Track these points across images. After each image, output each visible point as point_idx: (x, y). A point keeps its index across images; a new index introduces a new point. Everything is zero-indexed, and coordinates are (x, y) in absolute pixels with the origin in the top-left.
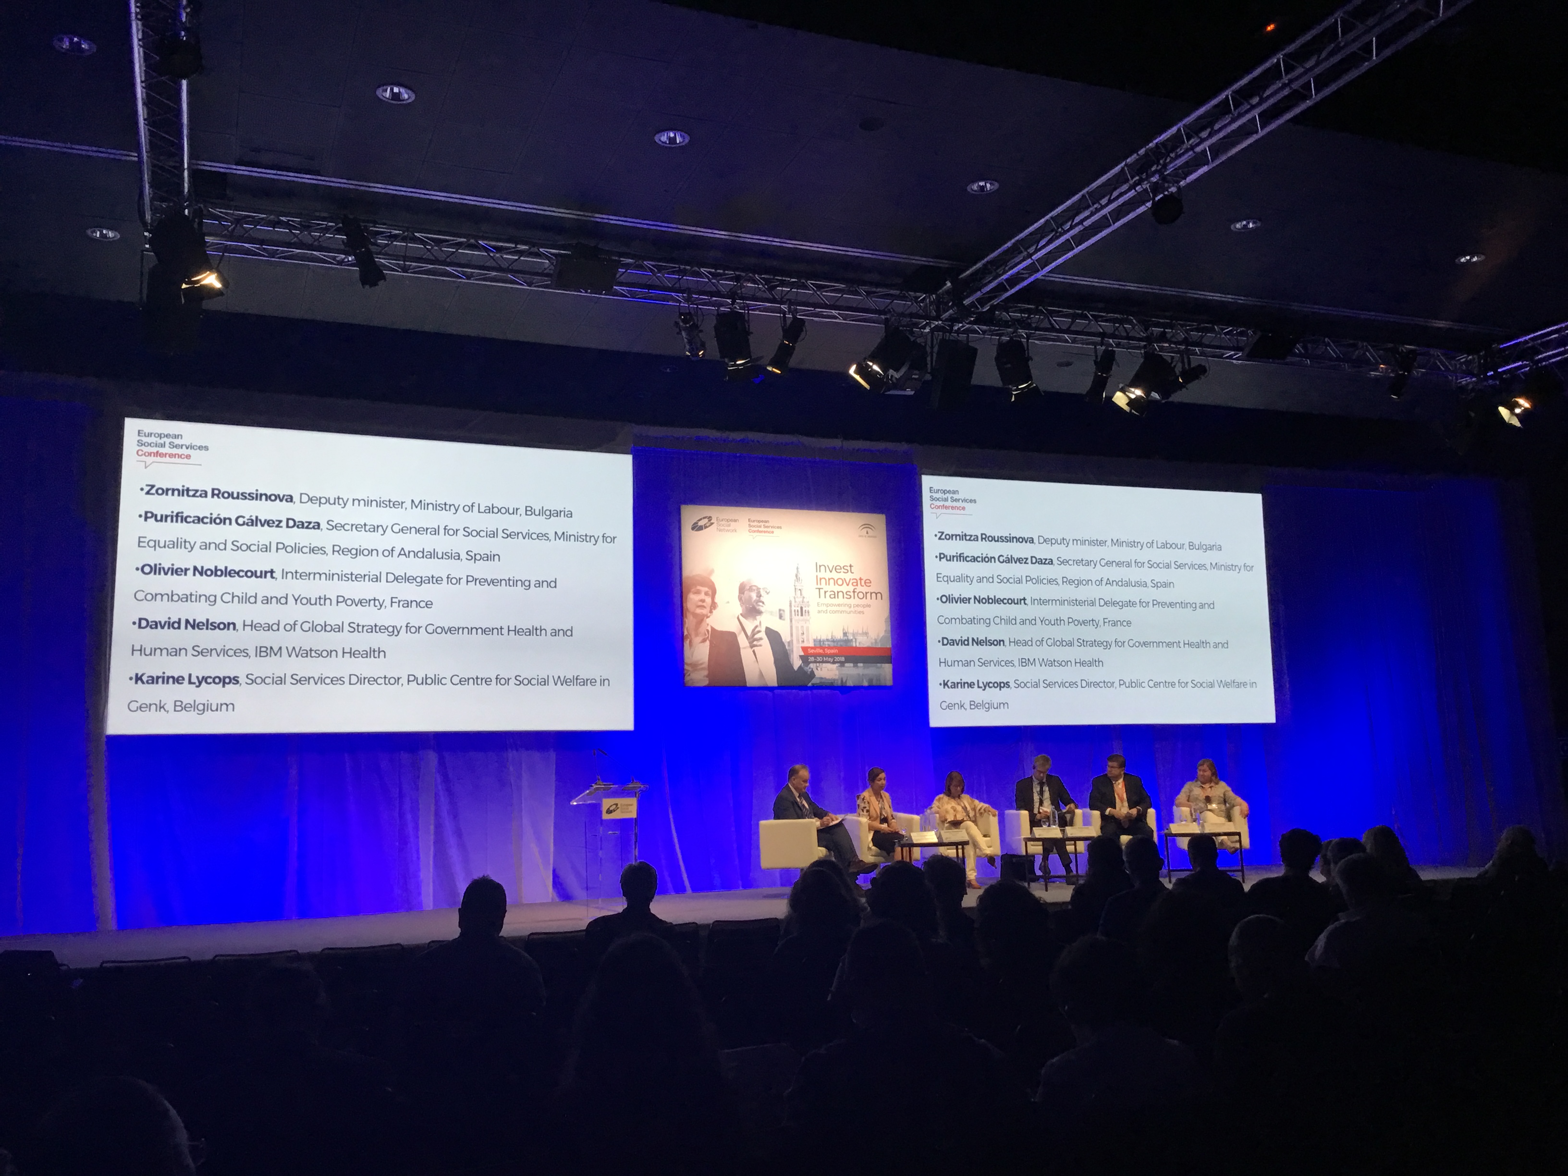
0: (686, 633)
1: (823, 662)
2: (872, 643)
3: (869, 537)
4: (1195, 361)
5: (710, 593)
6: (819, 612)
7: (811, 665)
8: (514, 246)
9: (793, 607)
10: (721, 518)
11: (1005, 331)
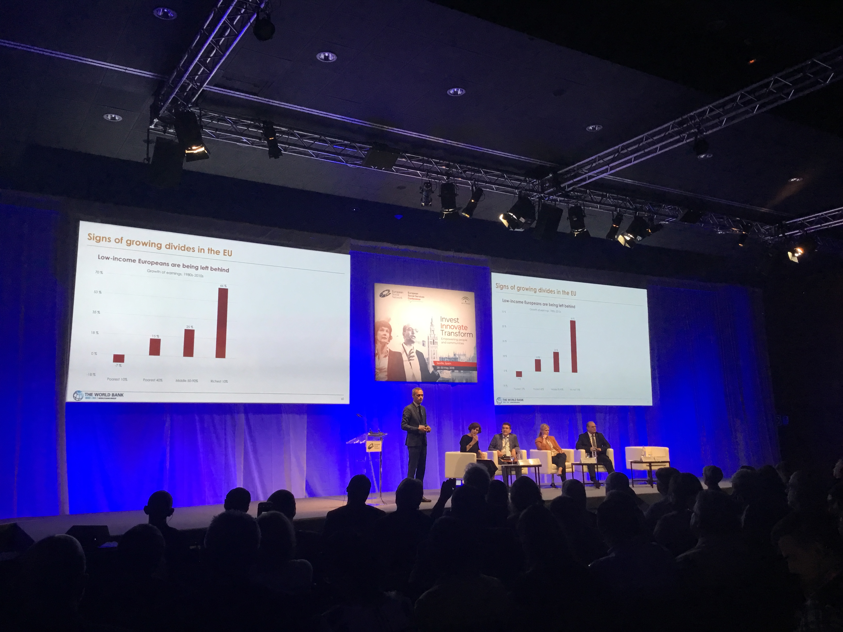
0: (376, 352)
1: (444, 369)
2: (467, 360)
3: (466, 304)
5: (389, 331)
6: (442, 343)
8: (343, 141)
9: (429, 339)
10: (394, 291)
11: (571, 201)
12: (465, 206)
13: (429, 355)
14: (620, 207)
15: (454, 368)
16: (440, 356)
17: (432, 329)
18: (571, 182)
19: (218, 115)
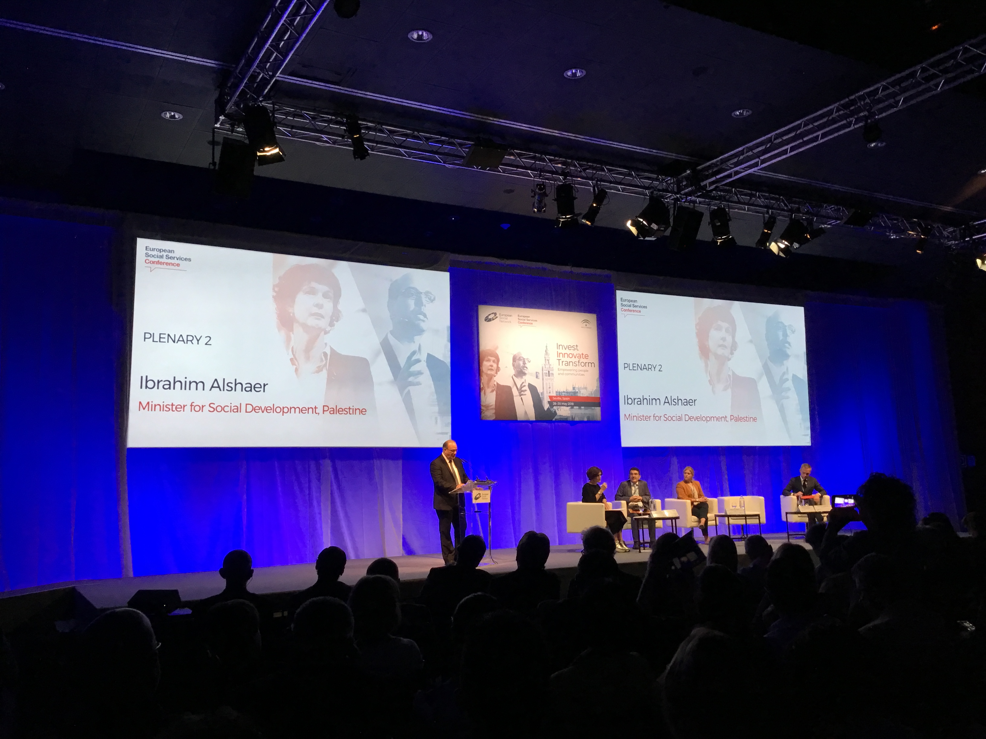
0: (482, 386)
1: (562, 405)
2: (589, 394)
3: (587, 328)
5: (496, 361)
6: (559, 374)
8: (440, 137)
9: (544, 371)
10: (502, 314)
11: (713, 203)
12: (585, 211)
13: (543, 388)
14: (772, 208)
15: (573, 404)
16: (557, 390)
17: (547, 359)
18: (714, 179)
19: (293, 110)
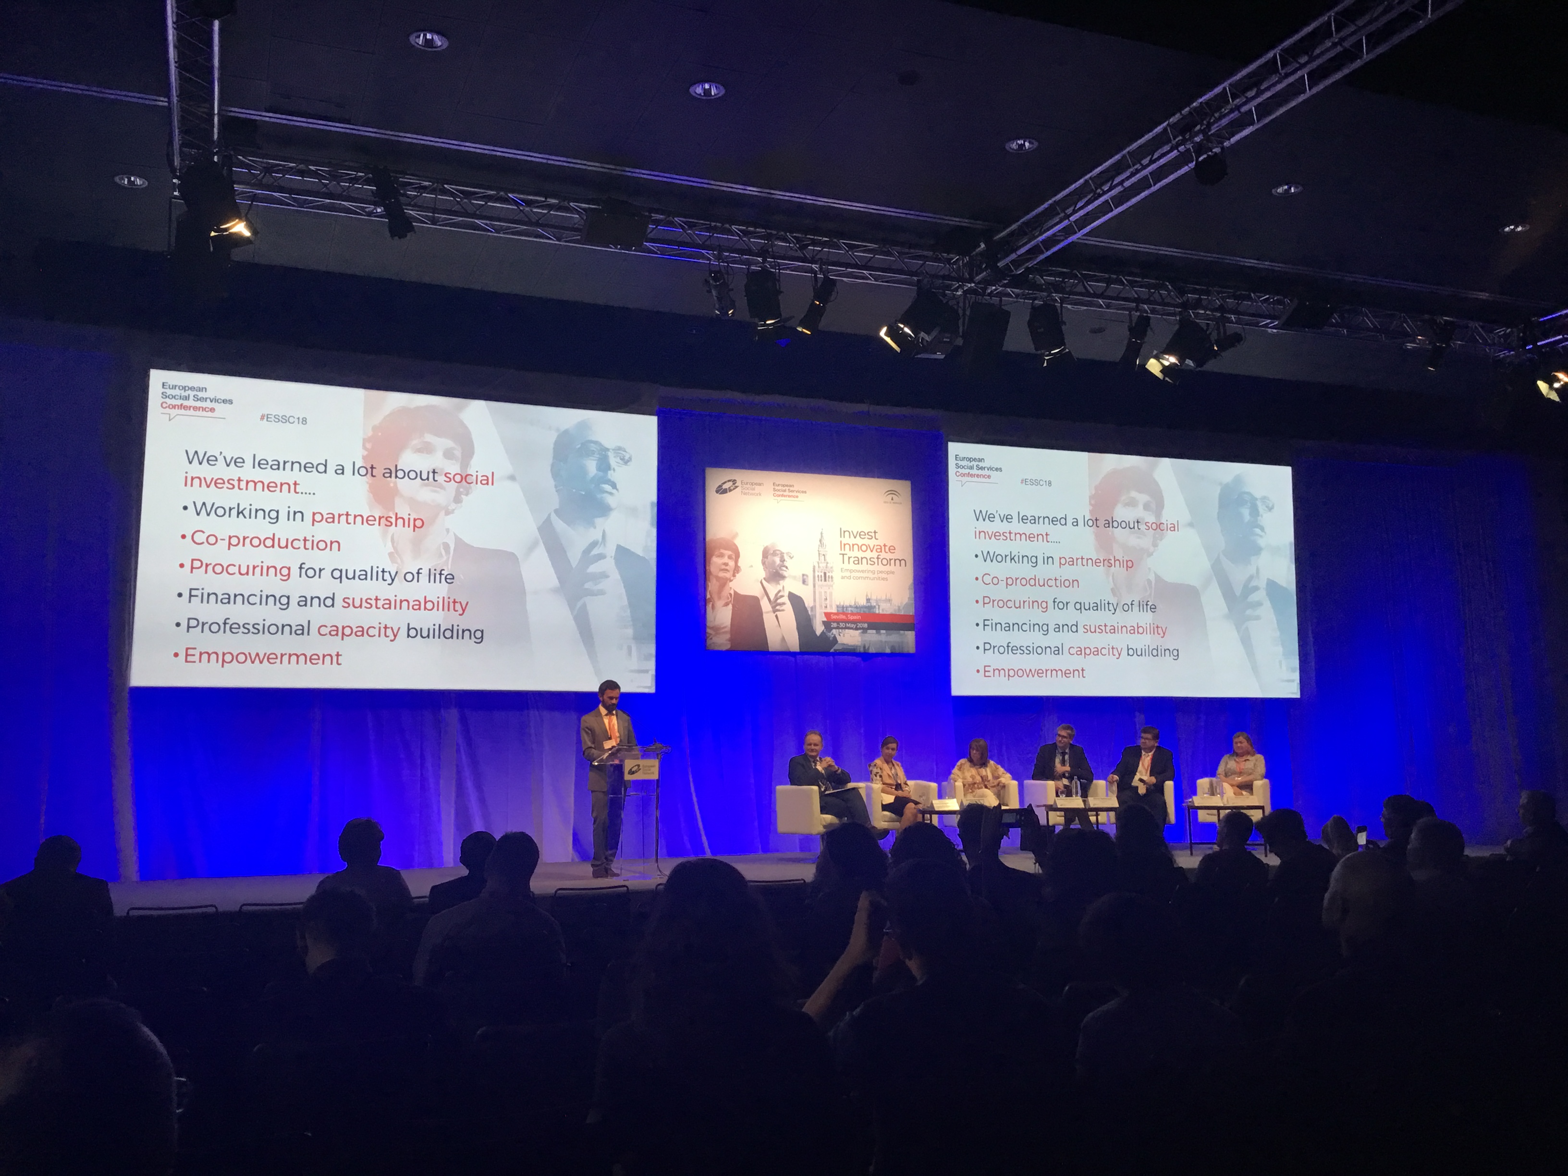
0: (708, 596)
1: (846, 628)
2: (895, 611)
3: (894, 503)
4: (1233, 328)
5: (734, 556)
6: (843, 578)
7: (834, 631)
8: (544, 199)
9: (816, 572)
10: (745, 481)
11: (1037, 295)
12: (799, 314)
13: (815, 600)
15: (866, 625)
16: (838, 604)
17: (822, 553)
18: (1014, 256)
19: (296, 165)
